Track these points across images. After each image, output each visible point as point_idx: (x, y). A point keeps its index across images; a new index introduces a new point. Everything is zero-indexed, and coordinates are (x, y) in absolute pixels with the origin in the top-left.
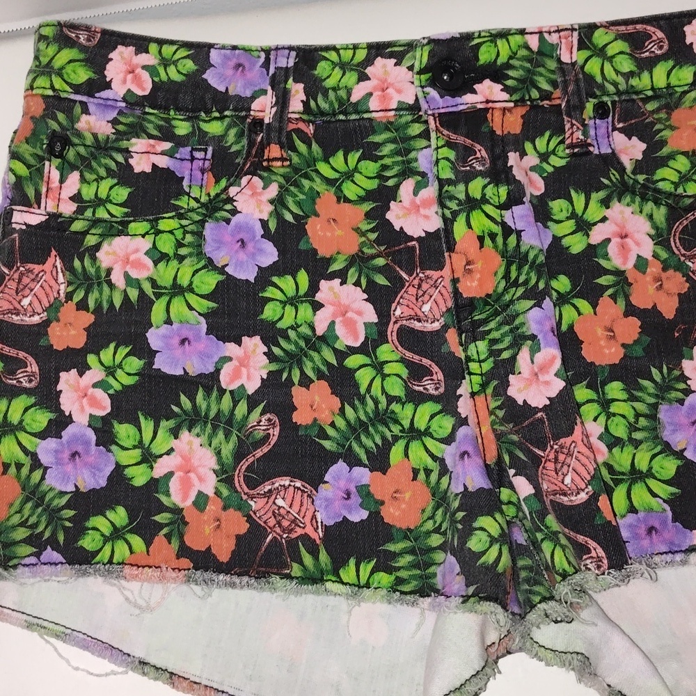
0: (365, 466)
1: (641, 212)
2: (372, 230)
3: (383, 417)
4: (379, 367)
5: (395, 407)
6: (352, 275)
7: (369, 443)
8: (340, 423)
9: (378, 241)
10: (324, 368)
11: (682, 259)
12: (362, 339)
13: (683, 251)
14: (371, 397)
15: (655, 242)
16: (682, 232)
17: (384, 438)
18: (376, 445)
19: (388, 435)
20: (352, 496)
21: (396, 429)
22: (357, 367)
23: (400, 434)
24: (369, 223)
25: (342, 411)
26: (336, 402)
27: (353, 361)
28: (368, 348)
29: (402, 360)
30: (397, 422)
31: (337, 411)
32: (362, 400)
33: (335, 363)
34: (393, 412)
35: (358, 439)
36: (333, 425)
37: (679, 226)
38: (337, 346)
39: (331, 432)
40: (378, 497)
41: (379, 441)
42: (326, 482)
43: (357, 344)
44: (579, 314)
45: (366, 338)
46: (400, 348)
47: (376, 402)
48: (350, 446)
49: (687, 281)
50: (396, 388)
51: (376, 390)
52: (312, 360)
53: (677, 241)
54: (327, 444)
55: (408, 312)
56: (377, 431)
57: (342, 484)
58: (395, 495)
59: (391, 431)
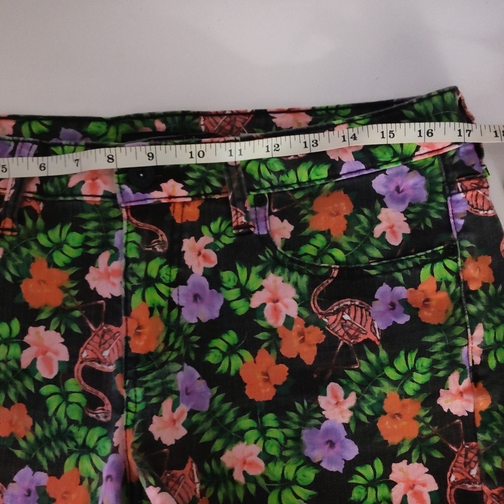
0: (45, 471)
1: (289, 281)
2: (74, 288)
3: (64, 435)
4: (65, 396)
5: (73, 429)
6: (54, 324)
7: (51, 455)
8: (31, 438)
9: (78, 297)
10: (24, 394)
11: (320, 316)
12: (55, 373)
13: (320, 311)
14: (56, 419)
15: (299, 304)
16: (319, 296)
17: (62, 451)
18: (56, 456)
19: (66, 449)
20: (32, 494)
21: (72, 445)
22: (49, 394)
23: (74, 449)
24: (72, 283)
25: (33, 428)
26: (29, 421)
27: (46, 390)
28: (58, 381)
29: (84, 392)
30: (73, 439)
31: (29, 428)
32: (49, 421)
33: (33, 390)
34: (71, 432)
35: (42, 451)
36: (25, 438)
37: (317, 291)
38: (37, 377)
39: (23, 444)
40: (52, 496)
41: (58, 453)
42: (14, 482)
43: (51, 377)
44: (244, 362)
45: (59, 373)
46: (83, 382)
47: (59, 423)
48: (36, 457)
49: (324, 333)
50: (75, 414)
51: (61, 414)
52: (15, 387)
53: (316, 303)
54: (19, 453)
55: (92, 355)
56: (58, 446)
57: (26, 484)
58: (65, 495)
59: (68, 446)
